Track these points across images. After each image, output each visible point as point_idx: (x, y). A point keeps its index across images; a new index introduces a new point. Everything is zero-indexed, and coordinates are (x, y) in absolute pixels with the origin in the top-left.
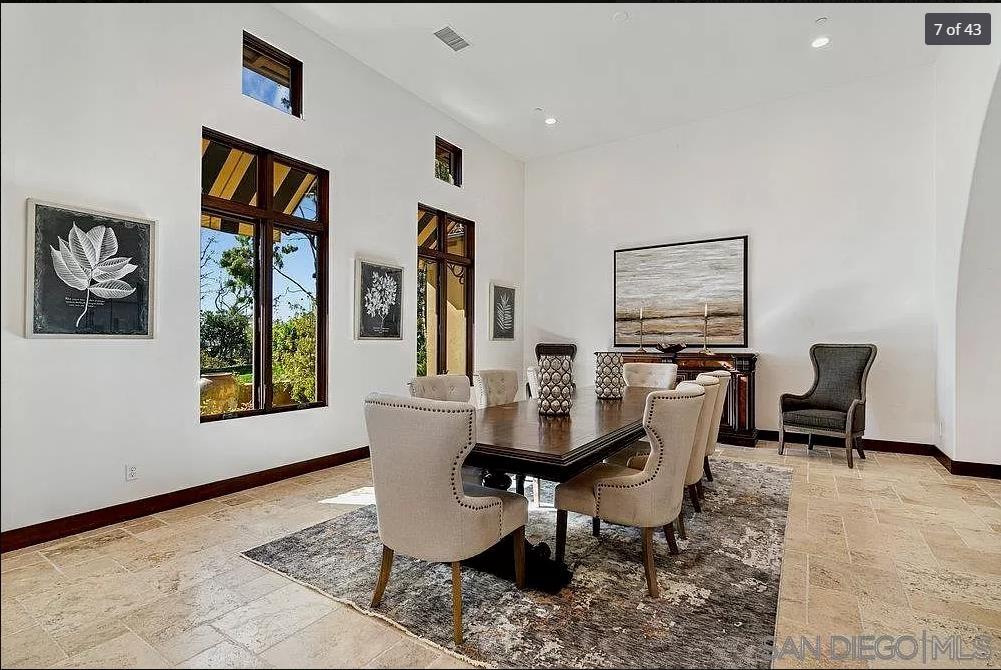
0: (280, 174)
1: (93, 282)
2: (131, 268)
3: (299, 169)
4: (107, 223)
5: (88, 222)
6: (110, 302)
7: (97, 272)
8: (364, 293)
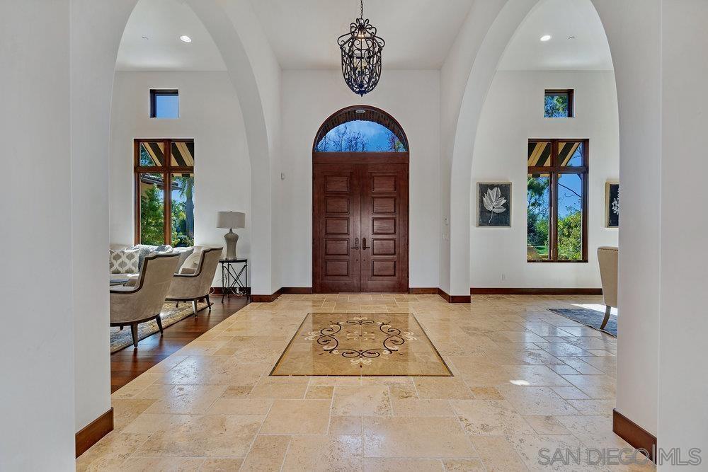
0: (561, 146)
1: (494, 208)
2: (504, 201)
3: (570, 143)
4: (497, 186)
5: (492, 187)
6: (499, 214)
7: (495, 203)
8: (611, 201)
